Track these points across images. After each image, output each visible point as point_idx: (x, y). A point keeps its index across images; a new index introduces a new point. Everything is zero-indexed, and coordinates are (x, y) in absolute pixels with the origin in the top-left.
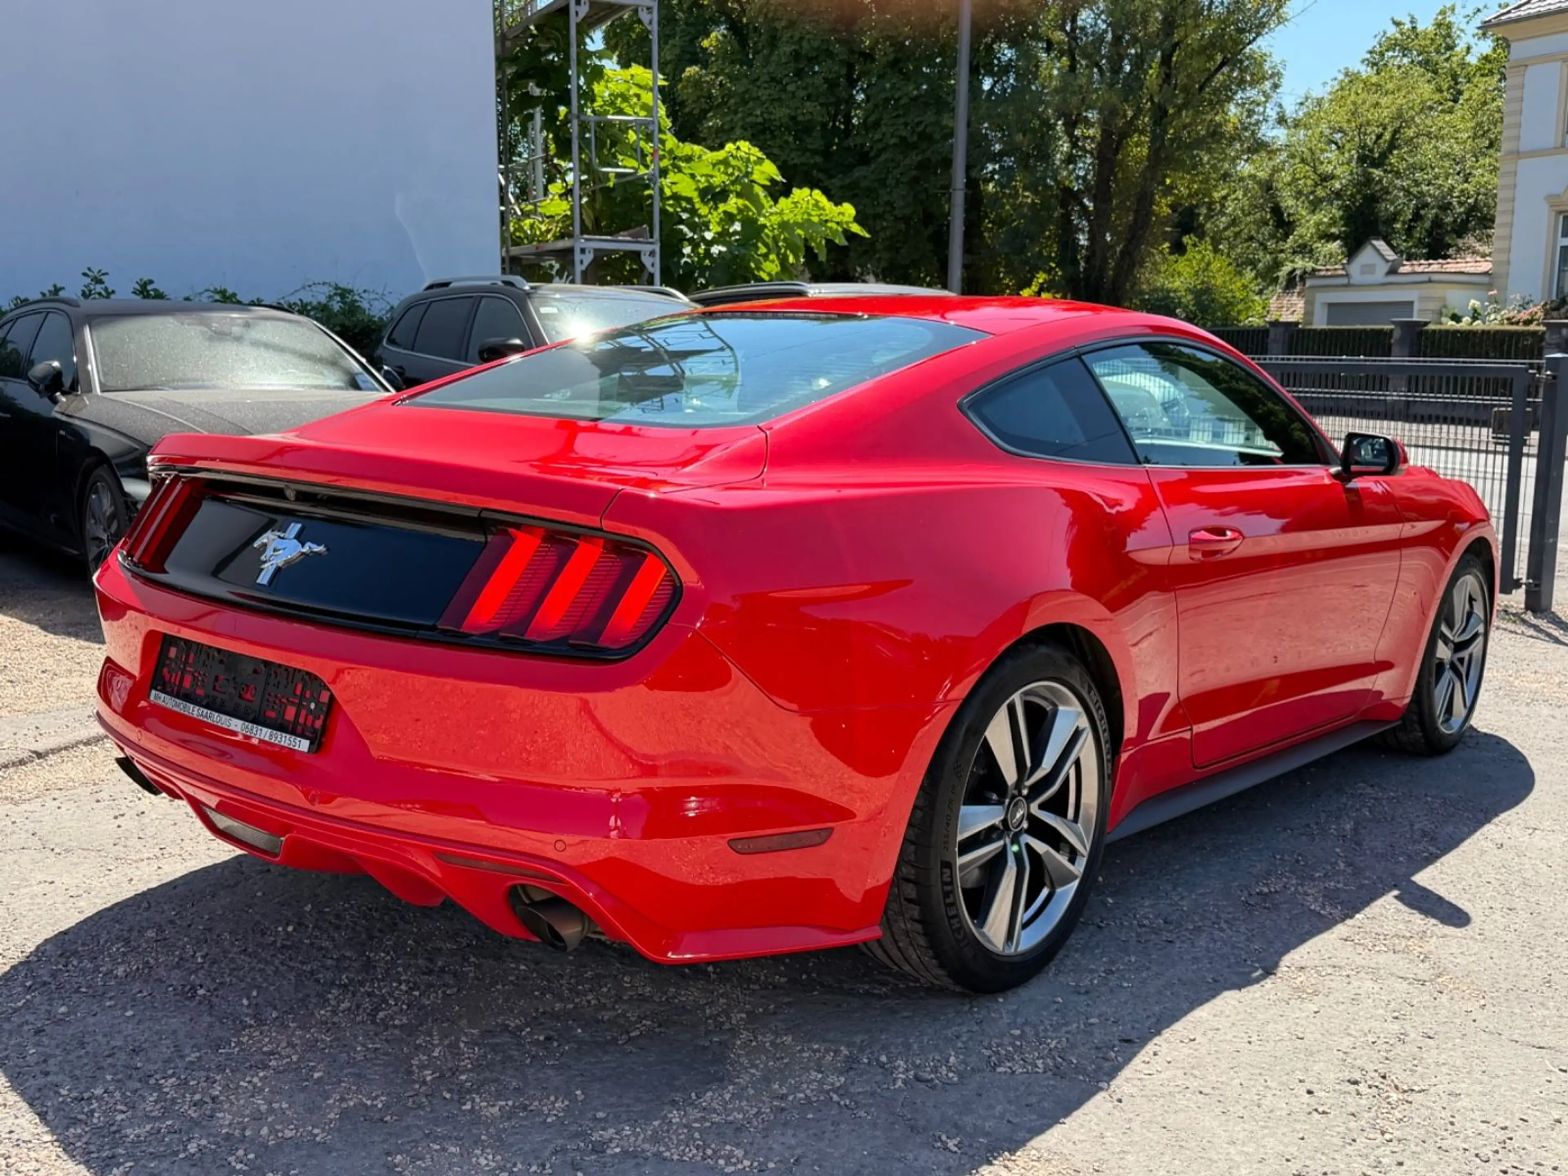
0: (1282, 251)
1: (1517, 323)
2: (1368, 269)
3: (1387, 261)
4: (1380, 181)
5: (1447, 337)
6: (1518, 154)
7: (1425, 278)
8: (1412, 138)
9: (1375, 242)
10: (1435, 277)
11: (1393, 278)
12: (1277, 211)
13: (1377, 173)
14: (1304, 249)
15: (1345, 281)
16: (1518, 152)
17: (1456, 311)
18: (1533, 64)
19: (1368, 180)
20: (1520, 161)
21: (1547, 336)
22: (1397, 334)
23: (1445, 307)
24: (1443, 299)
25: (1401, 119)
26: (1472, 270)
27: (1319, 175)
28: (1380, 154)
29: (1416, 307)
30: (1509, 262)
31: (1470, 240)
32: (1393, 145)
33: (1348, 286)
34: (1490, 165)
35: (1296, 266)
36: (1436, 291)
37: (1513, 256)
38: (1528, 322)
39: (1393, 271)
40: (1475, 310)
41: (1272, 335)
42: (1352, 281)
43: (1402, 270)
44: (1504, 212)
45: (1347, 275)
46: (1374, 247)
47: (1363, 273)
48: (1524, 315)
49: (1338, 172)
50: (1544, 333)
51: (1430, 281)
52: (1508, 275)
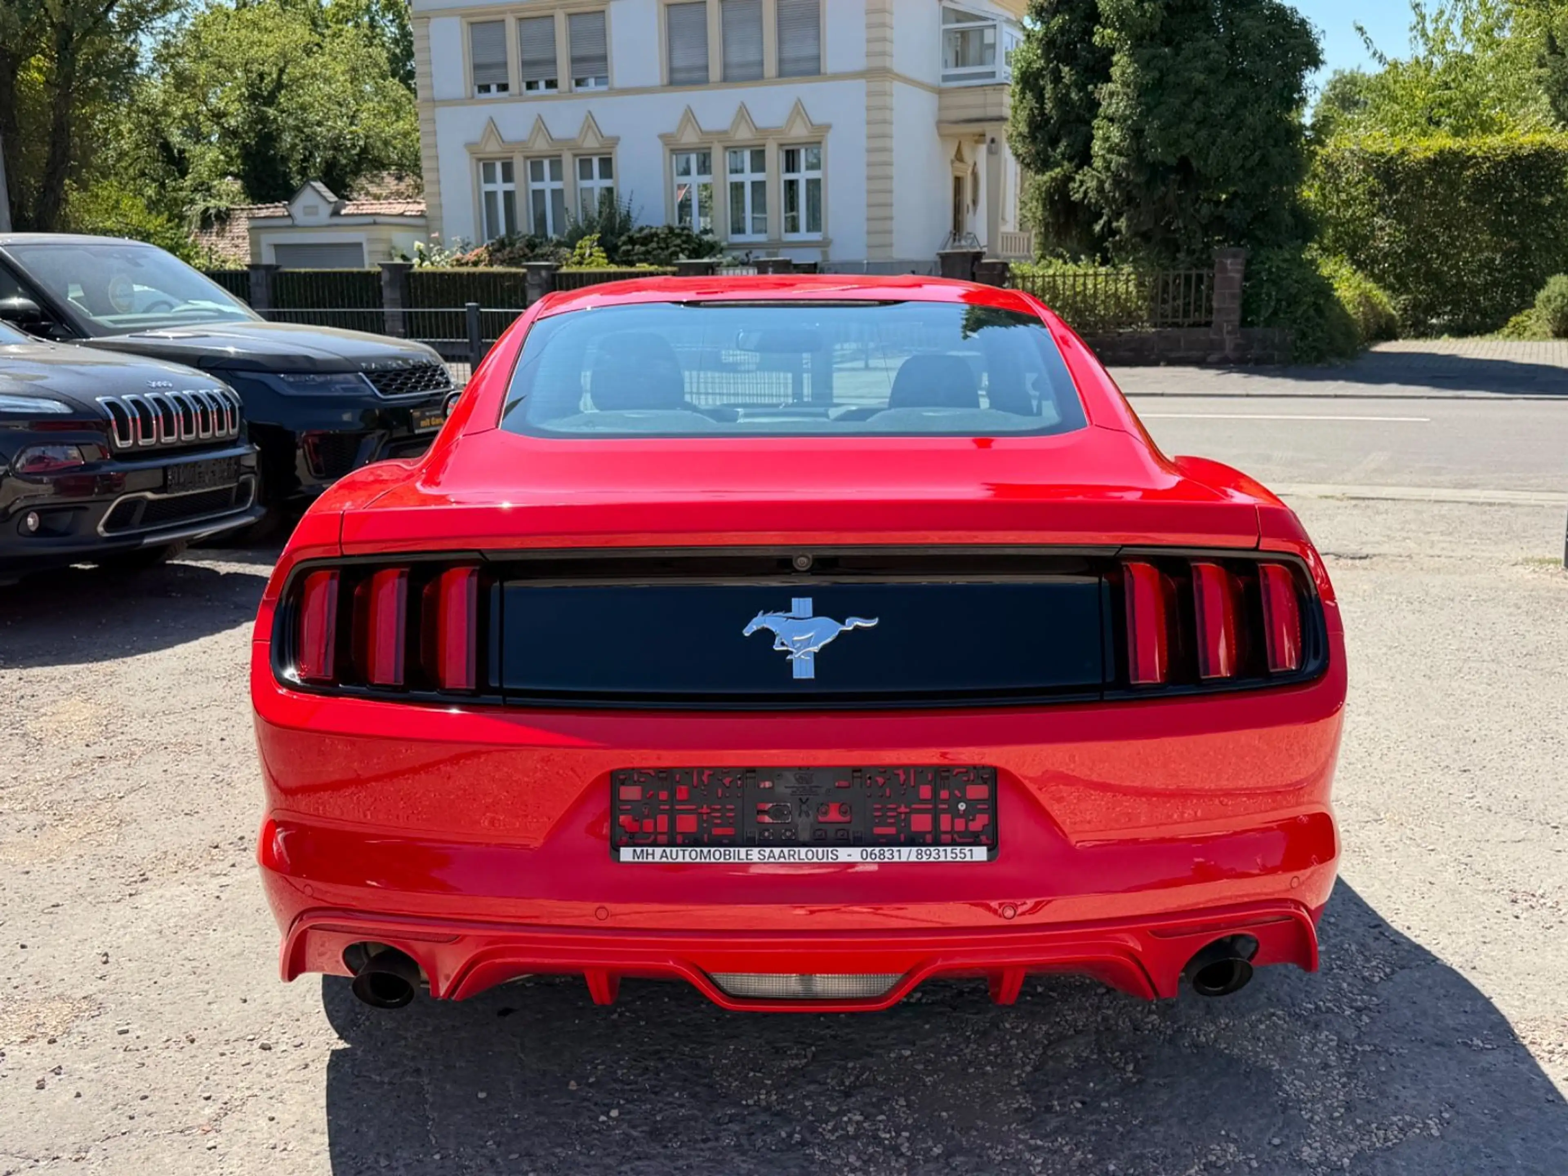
0: (181, 189)
1: (467, 264)
2: (311, 210)
3: (330, 203)
4: (275, 119)
5: (435, 279)
6: (433, 102)
7: (370, 220)
8: (299, 79)
9: (314, 183)
10: (379, 219)
11: (336, 220)
12: (166, 147)
13: (271, 112)
14: (206, 189)
15: (289, 222)
16: (434, 101)
17: (405, 253)
18: (437, 16)
19: (263, 119)
20: (437, 110)
21: (529, 278)
22: (386, 276)
23: (394, 248)
24: (389, 241)
25: (285, 59)
26: (387, 211)
27: (211, 111)
28: (269, 93)
29: (366, 248)
30: (440, 206)
31: (362, 181)
32: (279, 86)
33: (293, 227)
34: (374, 109)
35: (209, 205)
36: (383, 233)
37: (444, 200)
38: (475, 264)
39: (336, 213)
40: (421, 252)
41: (253, 279)
42: (296, 222)
43: (343, 212)
44: (429, 158)
45: (290, 216)
46: (313, 188)
47: (306, 214)
48: (471, 256)
49: (232, 108)
50: (525, 275)
51: (375, 223)
52: (441, 218)
